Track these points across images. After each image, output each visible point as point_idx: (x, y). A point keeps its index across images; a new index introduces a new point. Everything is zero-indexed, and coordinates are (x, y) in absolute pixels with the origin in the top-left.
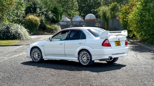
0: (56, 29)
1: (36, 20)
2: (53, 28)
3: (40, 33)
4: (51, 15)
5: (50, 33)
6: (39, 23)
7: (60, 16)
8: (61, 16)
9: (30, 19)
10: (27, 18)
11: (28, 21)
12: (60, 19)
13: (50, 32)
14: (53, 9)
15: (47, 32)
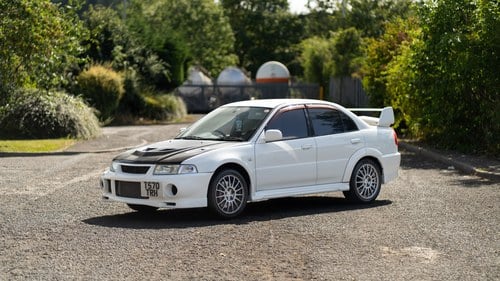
0: (171, 107)
1: (112, 82)
2: (163, 106)
3: (125, 121)
4: (156, 66)
5: (155, 121)
6: (121, 90)
7: (182, 70)
8: (186, 69)
9: (93, 78)
10: (85, 74)
11: (90, 85)
12: (182, 78)
13: (152, 118)
14: (162, 46)
15: (145, 116)
